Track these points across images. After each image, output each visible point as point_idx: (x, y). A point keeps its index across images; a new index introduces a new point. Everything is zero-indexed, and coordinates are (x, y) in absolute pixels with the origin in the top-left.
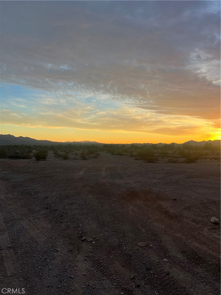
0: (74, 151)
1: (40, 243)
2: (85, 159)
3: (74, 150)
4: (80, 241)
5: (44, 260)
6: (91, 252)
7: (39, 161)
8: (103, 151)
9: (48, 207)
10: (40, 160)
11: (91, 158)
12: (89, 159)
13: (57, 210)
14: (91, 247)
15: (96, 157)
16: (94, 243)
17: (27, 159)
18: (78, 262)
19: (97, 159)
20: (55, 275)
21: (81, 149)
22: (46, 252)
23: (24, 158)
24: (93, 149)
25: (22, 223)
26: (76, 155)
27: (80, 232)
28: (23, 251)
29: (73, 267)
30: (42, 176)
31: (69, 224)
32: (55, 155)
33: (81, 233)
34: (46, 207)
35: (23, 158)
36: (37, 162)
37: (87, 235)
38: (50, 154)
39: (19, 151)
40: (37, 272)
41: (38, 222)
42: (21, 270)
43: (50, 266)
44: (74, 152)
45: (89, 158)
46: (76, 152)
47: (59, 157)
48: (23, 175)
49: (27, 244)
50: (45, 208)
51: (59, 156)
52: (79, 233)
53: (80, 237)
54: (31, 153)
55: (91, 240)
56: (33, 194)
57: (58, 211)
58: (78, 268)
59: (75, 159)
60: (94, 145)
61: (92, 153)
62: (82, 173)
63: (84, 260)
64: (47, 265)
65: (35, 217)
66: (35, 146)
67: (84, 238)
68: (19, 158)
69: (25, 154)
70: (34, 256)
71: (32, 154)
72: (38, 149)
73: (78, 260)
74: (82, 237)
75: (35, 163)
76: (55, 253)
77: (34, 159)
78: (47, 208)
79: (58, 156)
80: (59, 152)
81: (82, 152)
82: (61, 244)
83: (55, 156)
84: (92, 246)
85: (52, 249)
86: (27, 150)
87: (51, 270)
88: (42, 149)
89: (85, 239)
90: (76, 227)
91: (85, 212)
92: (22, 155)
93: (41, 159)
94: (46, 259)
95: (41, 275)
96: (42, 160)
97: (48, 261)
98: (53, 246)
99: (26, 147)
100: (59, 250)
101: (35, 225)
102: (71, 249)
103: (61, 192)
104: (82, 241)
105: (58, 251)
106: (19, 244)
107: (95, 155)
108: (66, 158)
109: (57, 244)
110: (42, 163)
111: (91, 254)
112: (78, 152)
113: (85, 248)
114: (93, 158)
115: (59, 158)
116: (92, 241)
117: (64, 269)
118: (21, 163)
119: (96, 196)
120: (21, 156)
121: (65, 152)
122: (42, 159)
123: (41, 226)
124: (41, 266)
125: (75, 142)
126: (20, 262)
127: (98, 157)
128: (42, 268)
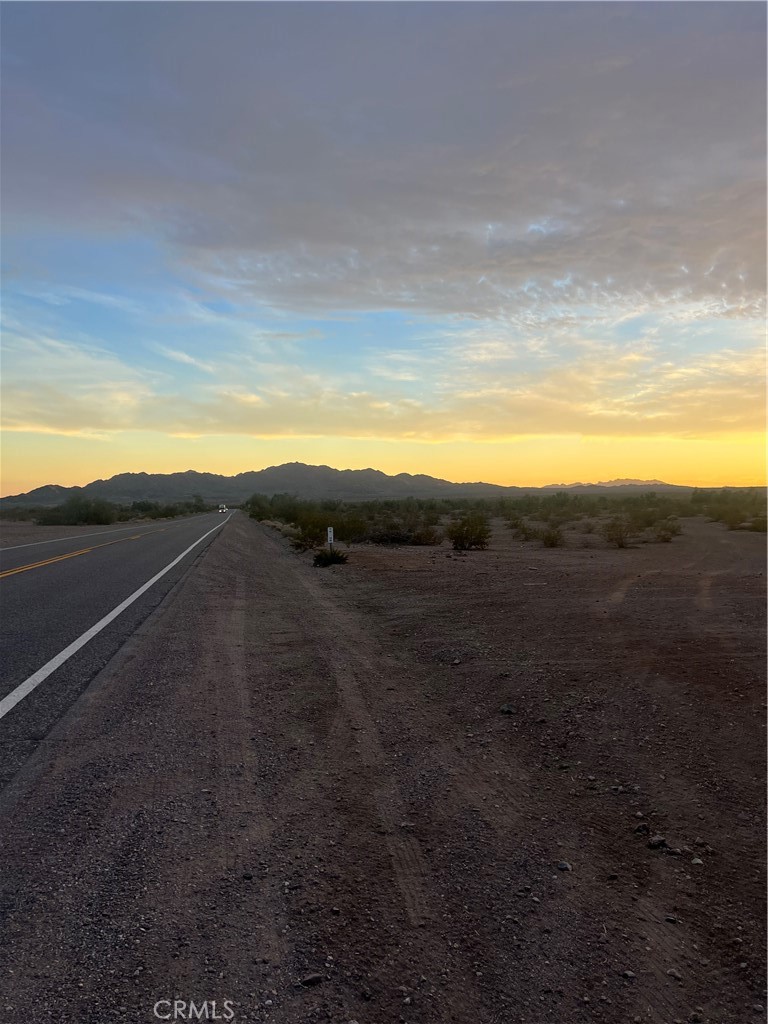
0: (578, 519)
1: (501, 833)
2: (621, 546)
3: (579, 514)
4: (641, 845)
5: (520, 891)
6: (690, 895)
7: (464, 552)
8: (692, 515)
9: (513, 711)
10: (468, 549)
11: (645, 542)
12: (640, 546)
13: (543, 721)
14: (688, 877)
15: (667, 540)
16: (700, 861)
17: (426, 544)
18: (644, 923)
19: (669, 545)
20: (566, 954)
21: (606, 509)
22: (524, 866)
23: (418, 541)
24: (651, 509)
25: (435, 756)
26: (589, 532)
27: (639, 813)
28: (449, 851)
29: (627, 939)
30: (480, 600)
31: (591, 777)
32: (514, 531)
33: (642, 819)
34: (505, 707)
35: (415, 543)
36: (460, 555)
37: (666, 829)
38: (498, 526)
39: (402, 521)
40: (503, 929)
41: (485, 757)
42: (452, 912)
43: (545, 919)
44: (581, 522)
45: (639, 543)
46: (586, 520)
47: (527, 539)
48: (421, 597)
49: (460, 826)
50: (502, 711)
51: (528, 536)
52: (634, 816)
53: (638, 830)
54: (436, 527)
55: (686, 848)
56: (457, 661)
57: (549, 727)
58: (648, 949)
59: (586, 547)
60: (653, 495)
61: (649, 523)
62: (618, 596)
63: (668, 920)
64: (532, 912)
65: (474, 740)
66: (447, 502)
67: (656, 838)
68: (404, 541)
69: (419, 530)
70: (488, 875)
71: (439, 530)
72: (457, 511)
73: (642, 916)
74: (648, 831)
75: (453, 557)
76: (555, 874)
77: (448, 544)
78: (509, 712)
79: (523, 536)
80: (526, 522)
81: (608, 521)
82: (572, 844)
83: (515, 537)
84: (692, 874)
85: (543, 860)
86: (423, 518)
87: (548, 931)
88: (469, 512)
89: (662, 843)
90: (622, 792)
91: (647, 742)
92: (410, 531)
93: (471, 544)
94: (528, 890)
95: (519, 946)
96: (474, 550)
97: (536, 899)
98: (546, 850)
99: (421, 505)
100: (569, 867)
101: (475, 766)
102: (613, 870)
103: (552, 662)
104: (652, 846)
105: (567, 869)
106: (434, 824)
107: (663, 533)
108: (551, 543)
109: (560, 844)
110: (473, 557)
111: (690, 904)
112: (592, 521)
113: (664, 875)
114: (655, 542)
115: (528, 543)
116: (688, 856)
117: (595, 939)
118: (410, 557)
119: (686, 684)
120: (408, 537)
121: (546, 520)
122: (473, 547)
123: (497, 772)
124: (515, 914)
125: (579, 487)
126: (443, 885)
127: (673, 539)
128: (516, 919)
